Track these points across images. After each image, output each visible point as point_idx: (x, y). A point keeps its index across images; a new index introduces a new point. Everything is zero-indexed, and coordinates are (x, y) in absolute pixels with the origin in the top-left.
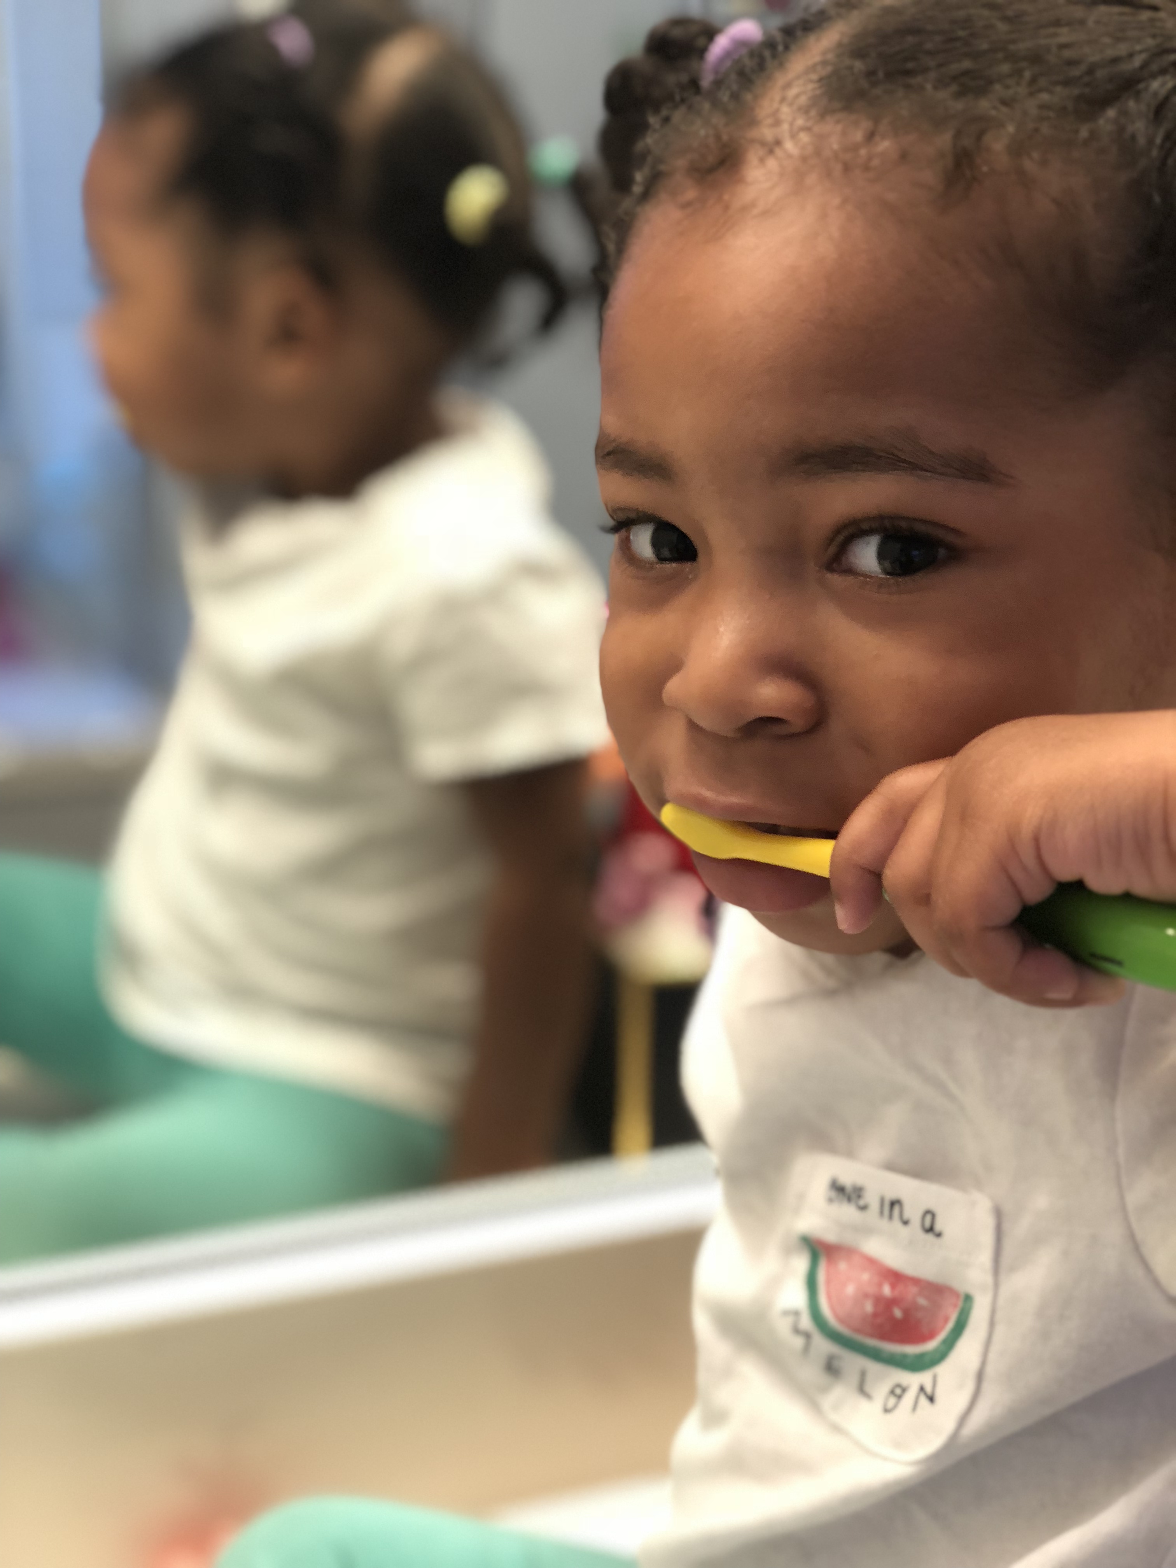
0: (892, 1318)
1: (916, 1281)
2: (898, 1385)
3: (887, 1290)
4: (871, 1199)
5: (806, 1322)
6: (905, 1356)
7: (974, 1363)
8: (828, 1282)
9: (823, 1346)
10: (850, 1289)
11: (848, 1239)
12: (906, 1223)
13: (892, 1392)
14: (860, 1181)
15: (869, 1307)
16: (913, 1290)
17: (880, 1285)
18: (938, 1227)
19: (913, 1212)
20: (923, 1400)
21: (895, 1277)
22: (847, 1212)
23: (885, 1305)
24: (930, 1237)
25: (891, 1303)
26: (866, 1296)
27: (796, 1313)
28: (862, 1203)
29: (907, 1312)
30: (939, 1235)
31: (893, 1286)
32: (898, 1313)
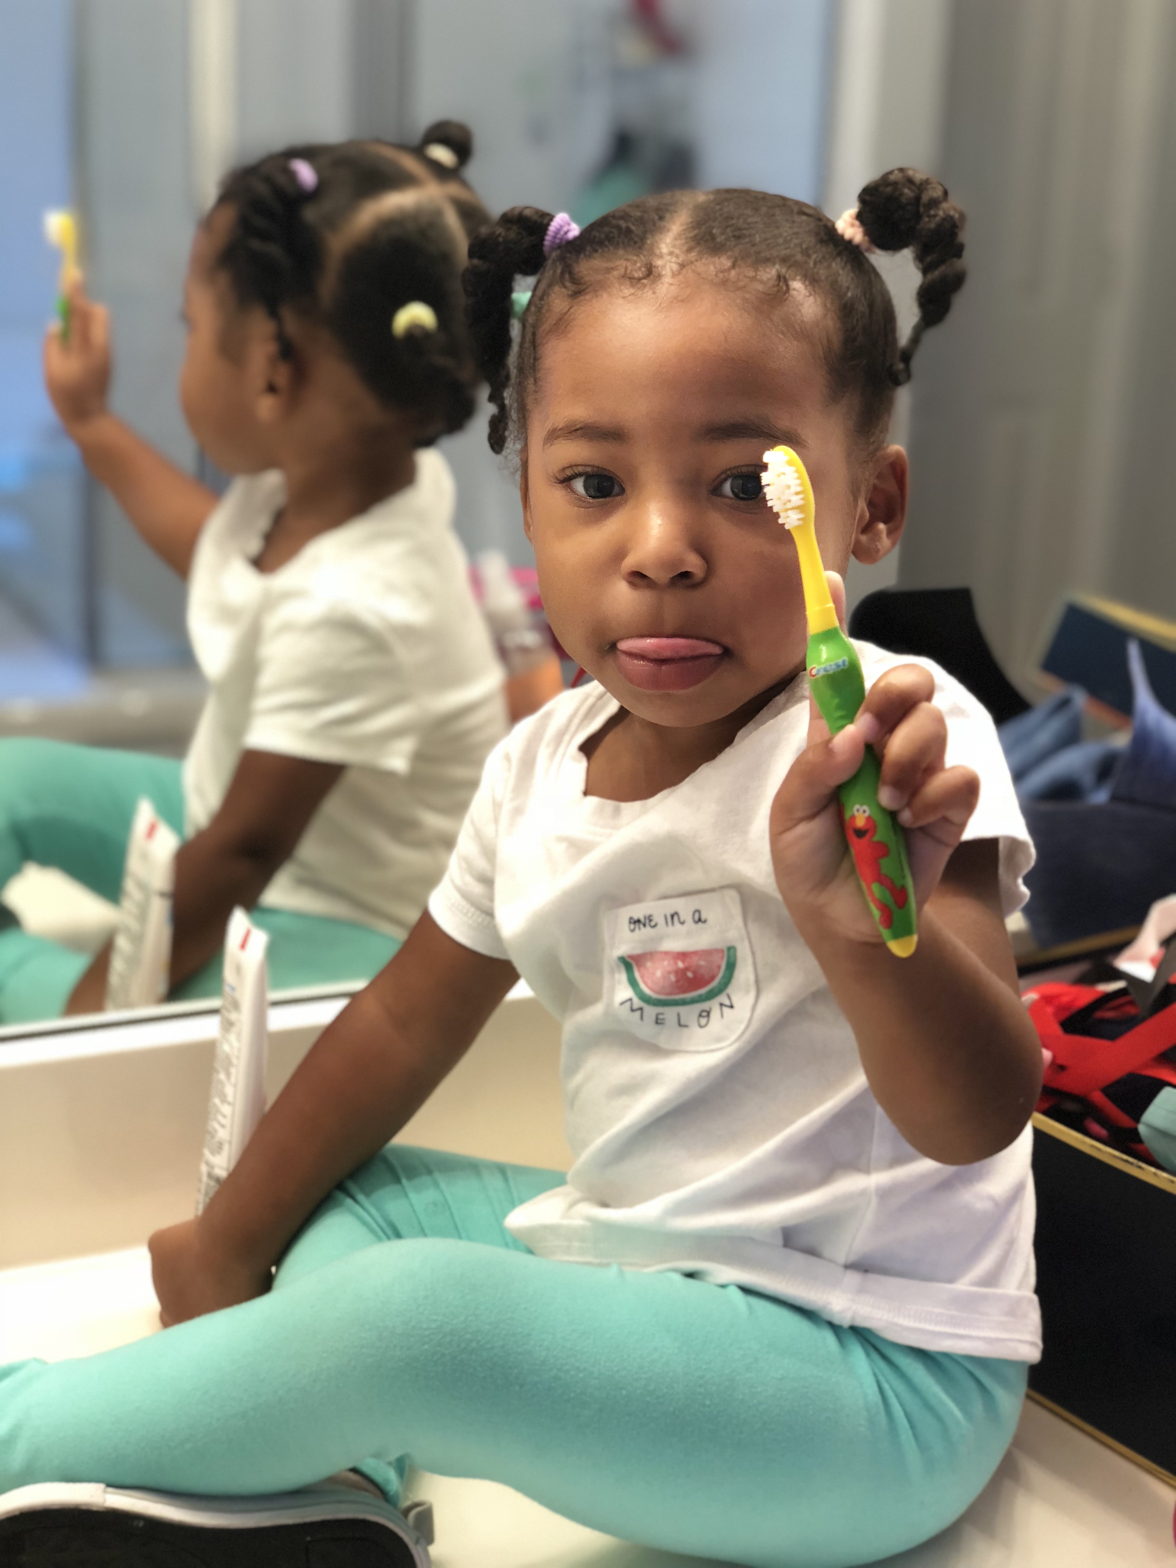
0: (688, 978)
1: (695, 953)
2: (703, 1011)
3: (680, 965)
4: (659, 919)
5: (637, 1003)
6: (700, 996)
7: (752, 977)
8: (642, 977)
9: (651, 1012)
10: (659, 974)
11: (649, 948)
12: (682, 923)
13: (700, 1016)
14: (648, 913)
15: (673, 978)
16: (695, 959)
17: (676, 963)
18: (703, 918)
19: (686, 915)
20: (725, 1010)
21: (683, 955)
22: (645, 932)
23: (681, 974)
24: (700, 924)
25: (687, 969)
26: (669, 973)
27: (631, 1000)
28: (653, 923)
29: (694, 972)
30: (705, 921)
31: (683, 961)
32: (690, 975)
